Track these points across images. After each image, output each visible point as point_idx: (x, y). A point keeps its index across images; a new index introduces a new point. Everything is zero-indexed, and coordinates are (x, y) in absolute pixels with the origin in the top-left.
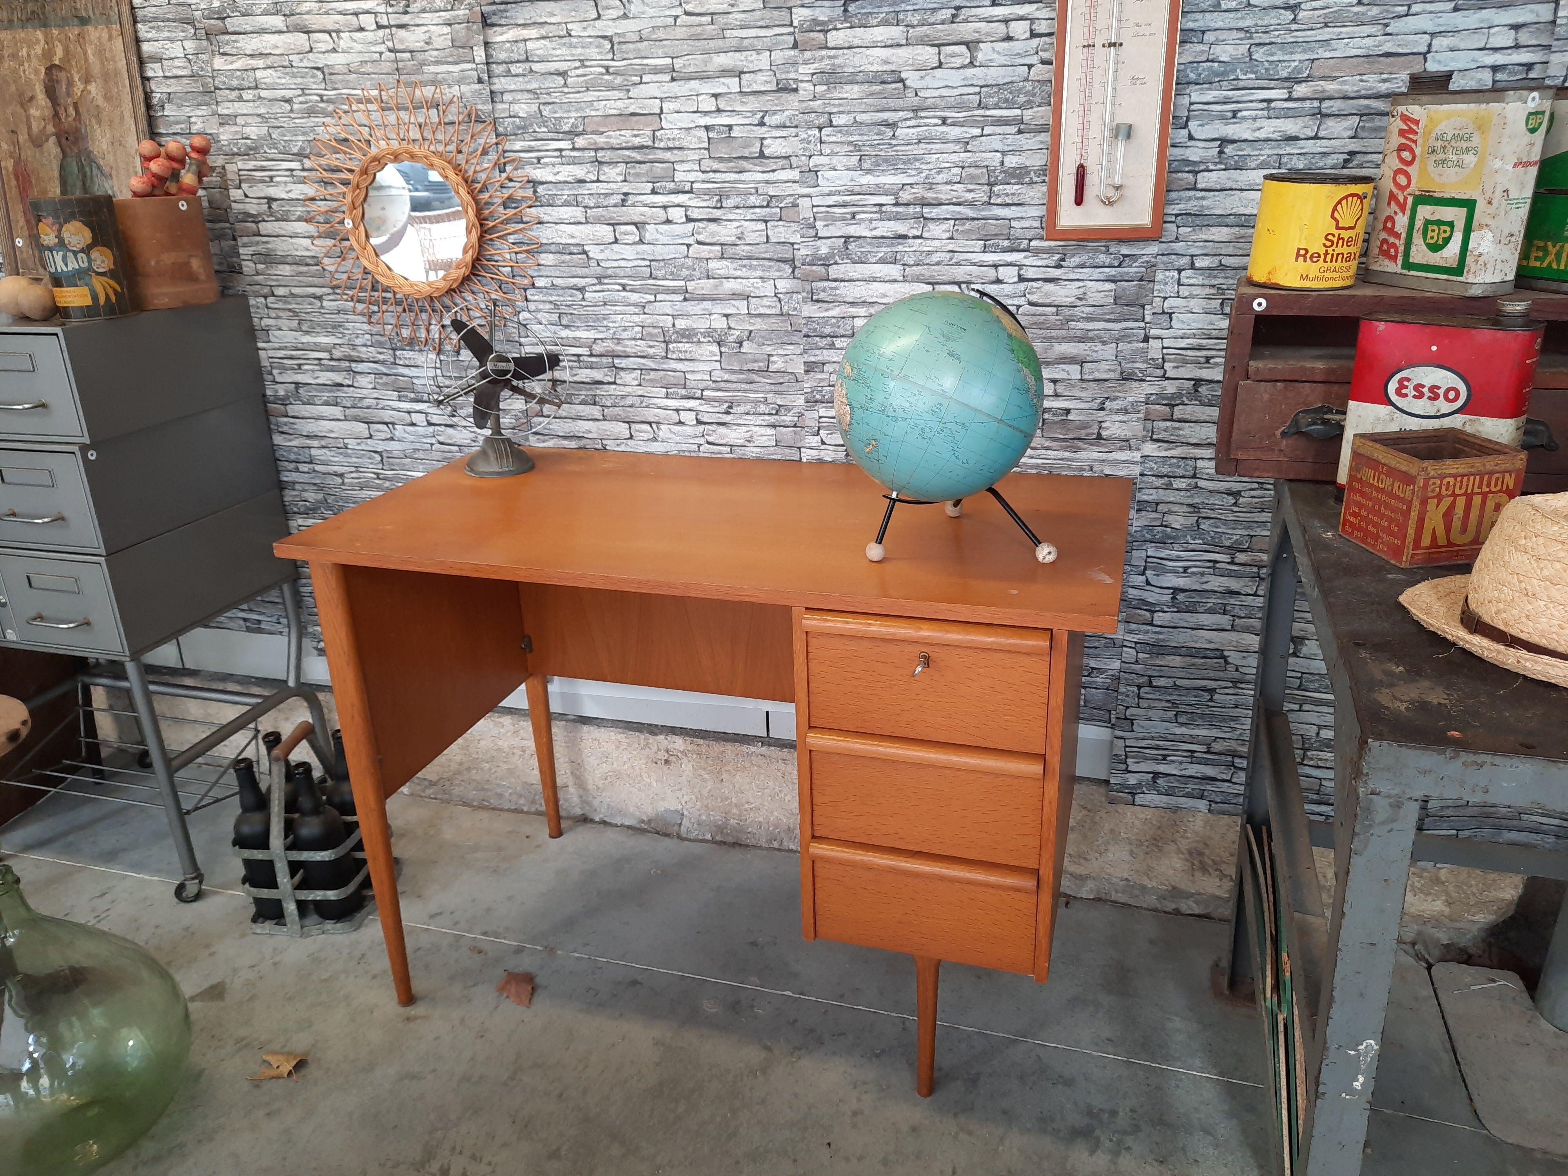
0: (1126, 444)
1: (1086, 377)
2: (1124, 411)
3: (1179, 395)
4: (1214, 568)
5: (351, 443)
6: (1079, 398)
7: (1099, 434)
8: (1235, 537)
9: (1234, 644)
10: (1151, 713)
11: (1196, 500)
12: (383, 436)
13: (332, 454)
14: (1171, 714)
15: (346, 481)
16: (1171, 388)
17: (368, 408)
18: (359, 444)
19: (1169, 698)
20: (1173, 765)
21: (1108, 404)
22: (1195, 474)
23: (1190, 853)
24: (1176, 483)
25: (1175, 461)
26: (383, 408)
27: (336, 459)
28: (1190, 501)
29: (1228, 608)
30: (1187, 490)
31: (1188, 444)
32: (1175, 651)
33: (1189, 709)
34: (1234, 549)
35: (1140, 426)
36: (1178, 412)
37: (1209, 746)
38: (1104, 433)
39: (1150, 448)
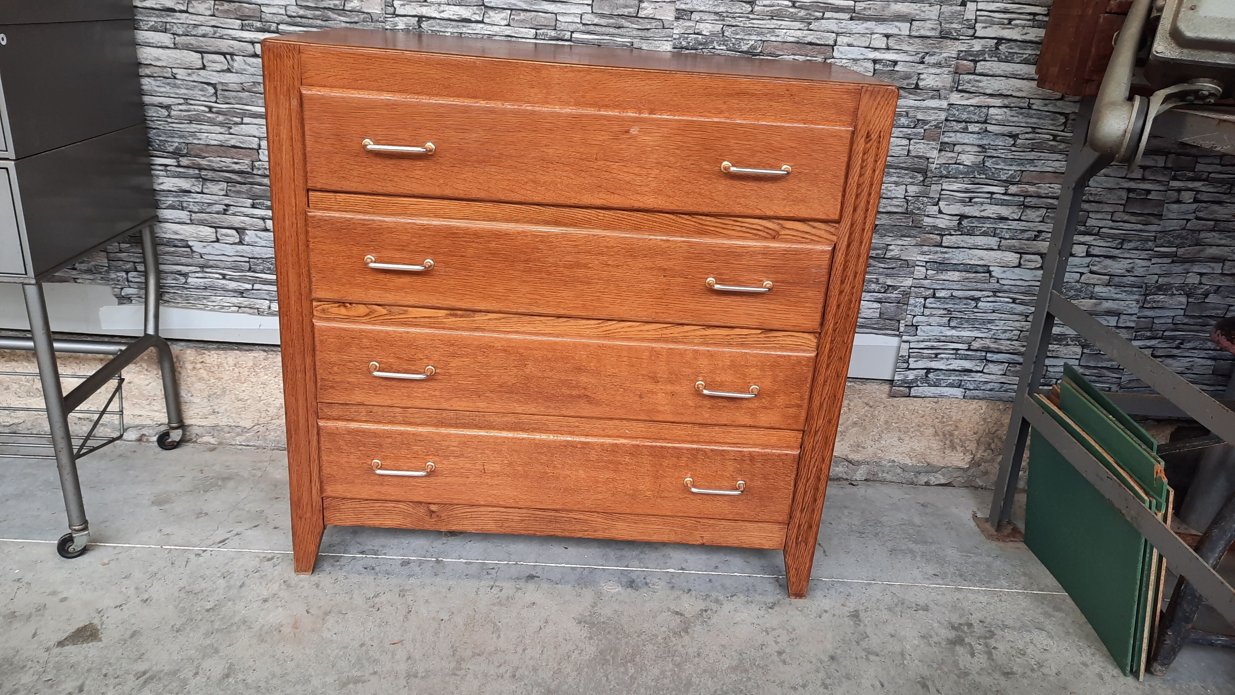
0: (937, 93)
1: (913, 33)
2: (939, 65)
3: (982, 52)
4: (991, 198)
5: (181, 73)
6: (906, 52)
7: (917, 84)
8: (1011, 172)
9: (998, 261)
10: (932, 320)
11: (985, 142)
12: (219, 67)
13: (158, 83)
14: (945, 320)
15: (173, 113)
16: (977, 46)
17: (204, 36)
18: (189, 75)
19: (946, 306)
20: (942, 362)
21: (927, 59)
22: (986, 120)
23: (944, 435)
24: (972, 128)
25: (972, 108)
26: (221, 37)
27: (162, 90)
28: (980, 143)
29: (998, 232)
30: (979, 133)
31: (985, 94)
32: (955, 267)
33: (959, 315)
34: (1009, 182)
35: (949, 78)
36: (981, 67)
37: (970, 344)
38: (921, 84)
39: (955, 98)
